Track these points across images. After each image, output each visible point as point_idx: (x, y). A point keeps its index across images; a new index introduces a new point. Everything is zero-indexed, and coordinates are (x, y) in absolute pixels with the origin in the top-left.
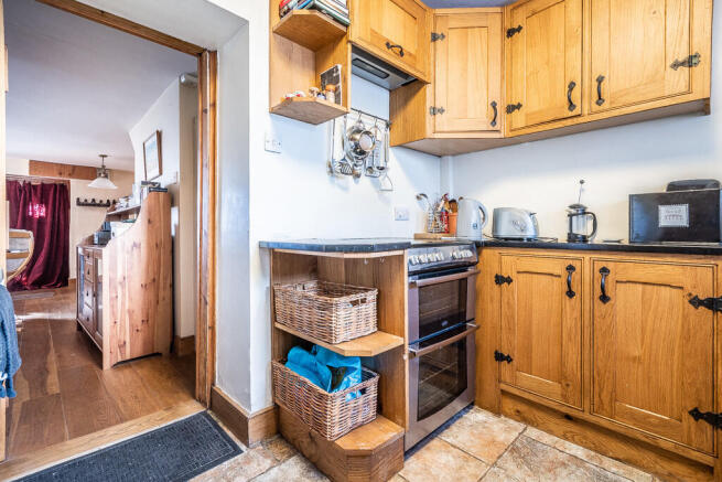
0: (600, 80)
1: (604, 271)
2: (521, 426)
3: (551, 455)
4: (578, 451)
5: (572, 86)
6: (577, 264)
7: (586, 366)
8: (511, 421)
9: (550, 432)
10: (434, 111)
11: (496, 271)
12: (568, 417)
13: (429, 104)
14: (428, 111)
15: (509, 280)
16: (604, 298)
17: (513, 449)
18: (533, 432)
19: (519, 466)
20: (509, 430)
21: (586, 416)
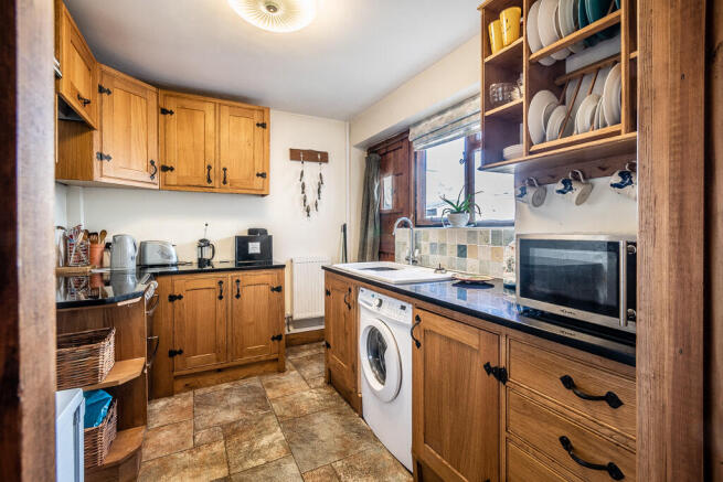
0: (225, 169)
1: (238, 281)
2: (191, 393)
3: (217, 395)
4: (227, 386)
5: (209, 167)
6: (224, 280)
7: (230, 337)
8: (184, 394)
9: (208, 386)
10: (101, 157)
11: (170, 292)
12: (219, 370)
13: (96, 150)
14: (95, 155)
15: (180, 297)
16: (238, 296)
17: (197, 404)
18: (200, 392)
19: (208, 408)
20: (186, 398)
21: (230, 364)
